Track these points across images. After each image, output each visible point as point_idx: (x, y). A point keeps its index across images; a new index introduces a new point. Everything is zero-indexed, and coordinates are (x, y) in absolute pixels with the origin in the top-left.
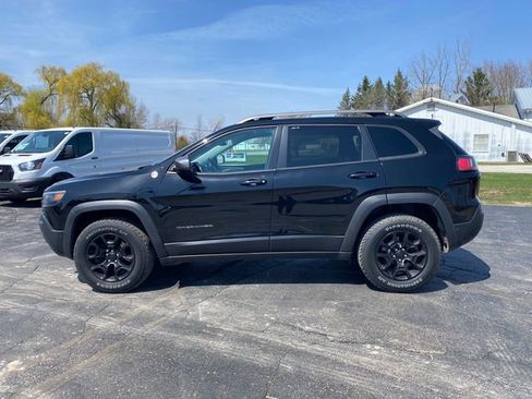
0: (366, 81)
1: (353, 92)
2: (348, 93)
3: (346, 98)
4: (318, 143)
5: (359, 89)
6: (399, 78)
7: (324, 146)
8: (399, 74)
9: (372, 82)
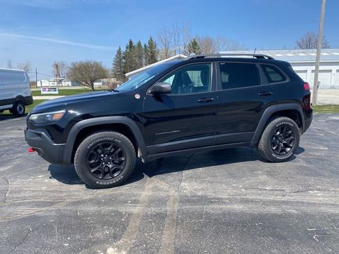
0: (131, 43)
1: (123, 49)
2: (120, 49)
3: (119, 52)
4: (100, 82)
5: (127, 48)
6: (151, 42)
7: (104, 84)
8: (151, 39)
9: (135, 43)
